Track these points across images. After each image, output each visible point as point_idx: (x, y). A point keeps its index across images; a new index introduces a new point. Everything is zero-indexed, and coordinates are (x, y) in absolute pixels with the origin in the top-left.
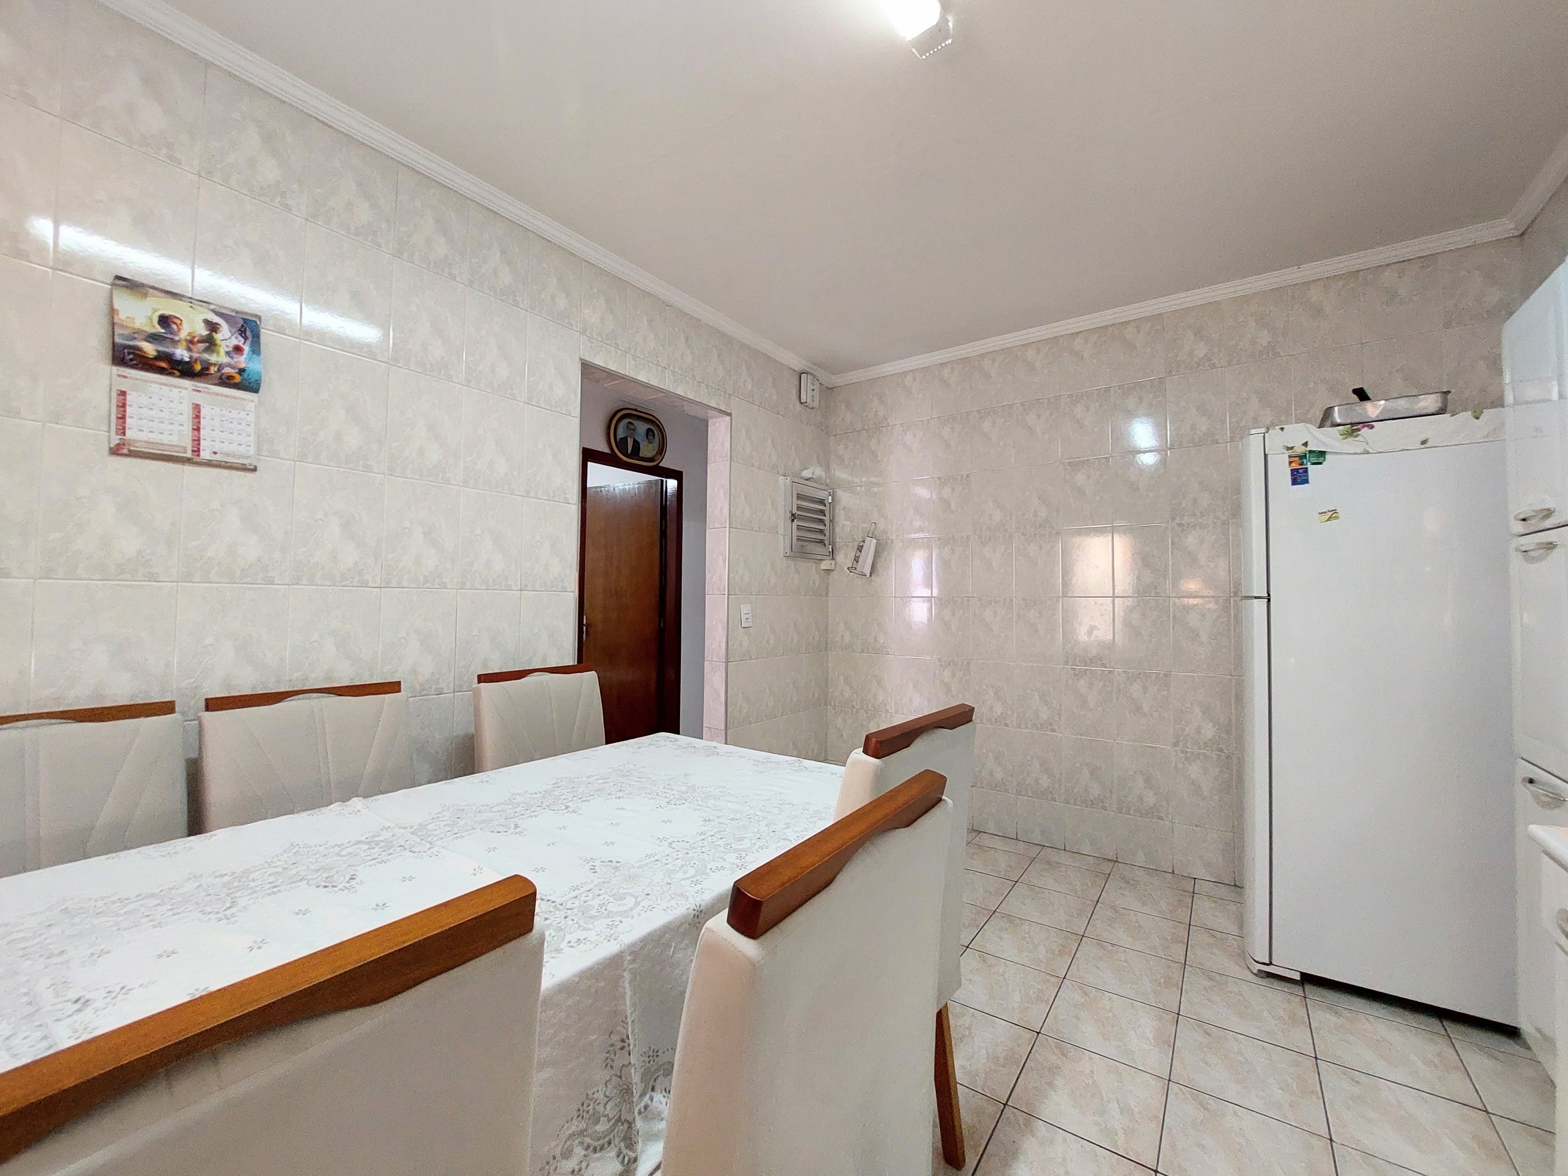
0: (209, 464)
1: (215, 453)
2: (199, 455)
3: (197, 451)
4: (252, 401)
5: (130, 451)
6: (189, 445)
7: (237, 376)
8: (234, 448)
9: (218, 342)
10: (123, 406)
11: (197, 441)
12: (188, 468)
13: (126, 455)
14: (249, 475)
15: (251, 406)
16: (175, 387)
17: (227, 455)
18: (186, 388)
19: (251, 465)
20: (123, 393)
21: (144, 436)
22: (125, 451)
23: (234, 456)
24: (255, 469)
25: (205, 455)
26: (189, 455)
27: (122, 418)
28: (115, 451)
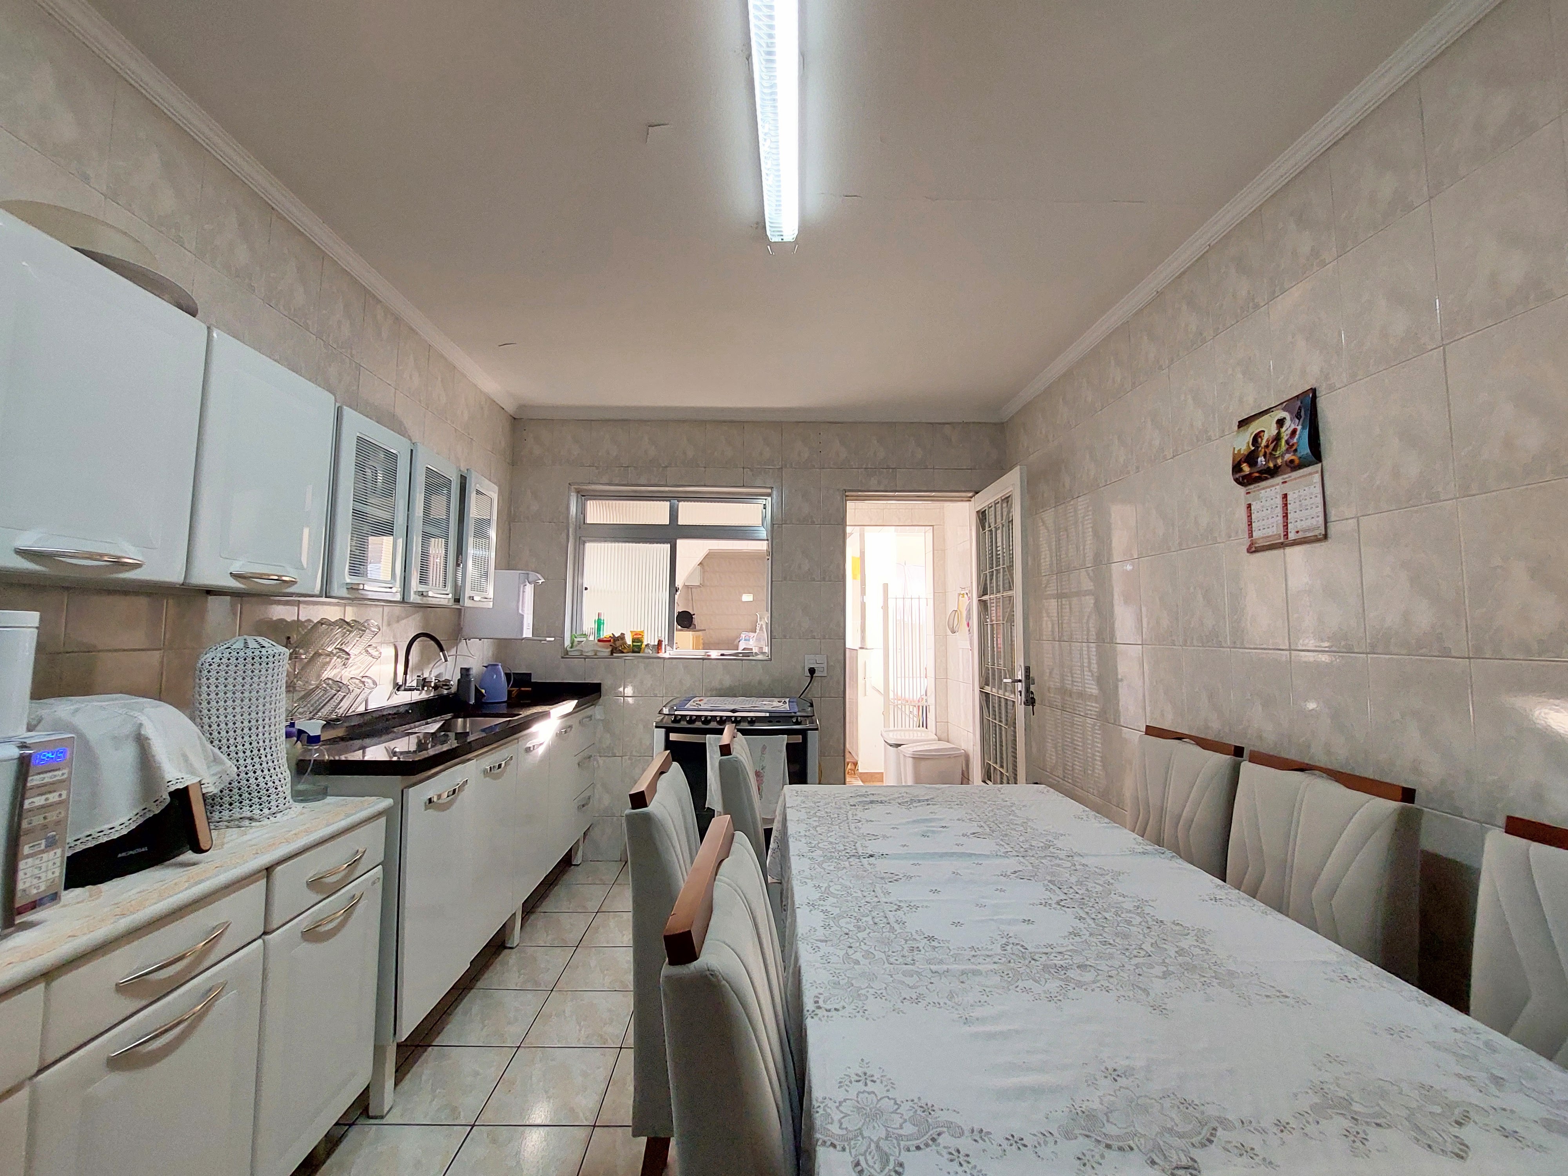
0: (1295, 543)
1: (1297, 532)
2: (1287, 538)
3: (1286, 535)
5: (1256, 548)
6: (1281, 531)
7: (1295, 458)
8: (1309, 523)
9: (1282, 434)
10: (1250, 516)
11: (1286, 526)
12: (1284, 551)
13: (1255, 552)
14: (1322, 544)
15: (1317, 478)
16: (1273, 486)
17: (1305, 531)
18: (1278, 484)
19: (1321, 534)
20: (1249, 506)
21: (1261, 534)
22: (1253, 549)
23: (1309, 530)
24: (1325, 537)
25: (1292, 536)
26: (1282, 540)
27: (1250, 525)
28: (1249, 551)
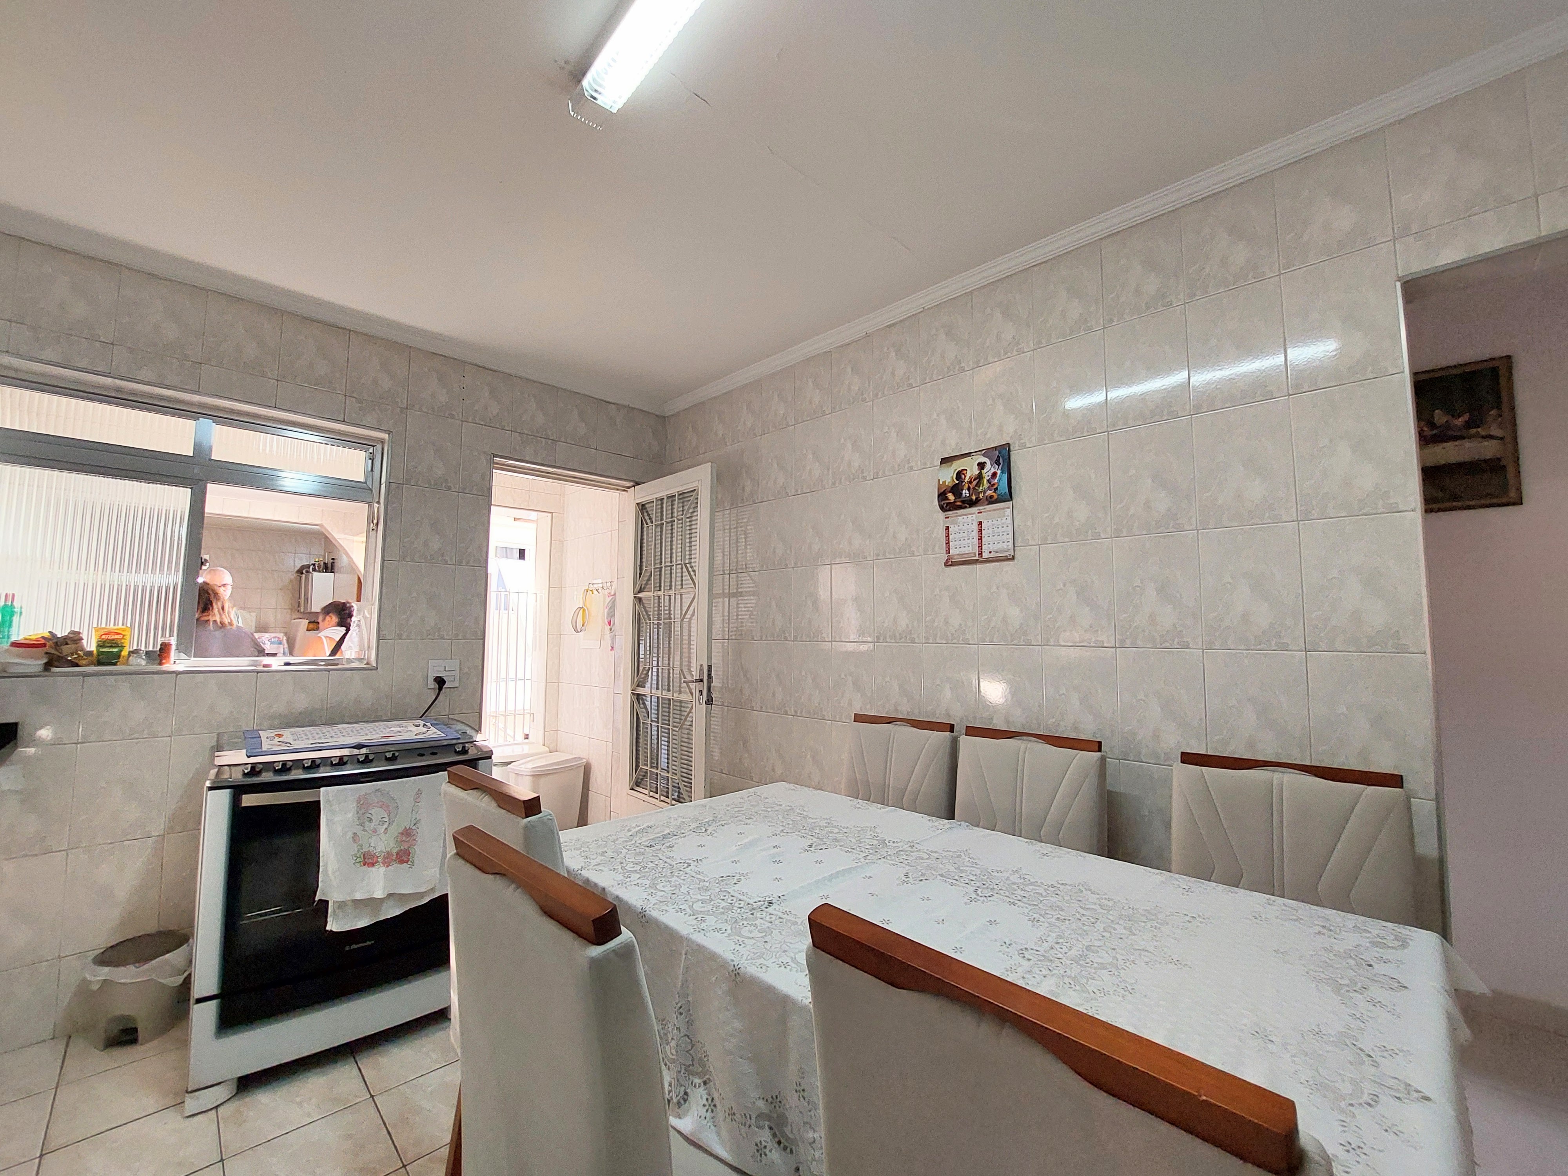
0: (988, 561)
1: (990, 552)
2: (983, 556)
3: (981, 554)
4: (1009, 508)
5: (952, 562)
6: (977, 551)
7: (994, 494)
8: (1000, 546)
9: (984, 475)
10: (948, 536)
11: (981, 547)
12: (979, 566)
13: (951, 565)
14: (1011, 563)
15: (1008, 512)
17: (997, 552)
18: (974, 513)
19: (1010, 555)
21: (957, 552)
22: (950, 563)
23: (1001, 552)
24: (1013, 558)
25: (985, 555)
26: (977, 558)
27: (948, 543)
28: (946, 565)
